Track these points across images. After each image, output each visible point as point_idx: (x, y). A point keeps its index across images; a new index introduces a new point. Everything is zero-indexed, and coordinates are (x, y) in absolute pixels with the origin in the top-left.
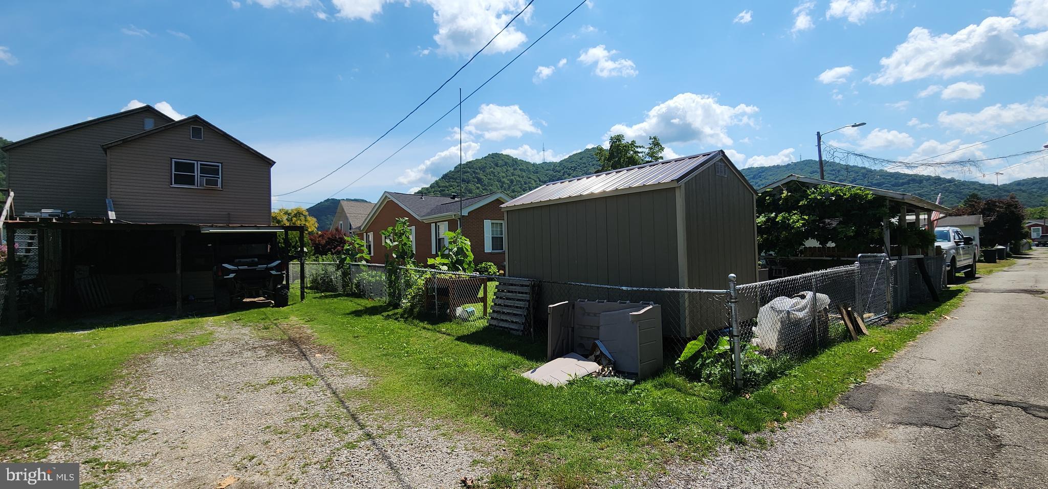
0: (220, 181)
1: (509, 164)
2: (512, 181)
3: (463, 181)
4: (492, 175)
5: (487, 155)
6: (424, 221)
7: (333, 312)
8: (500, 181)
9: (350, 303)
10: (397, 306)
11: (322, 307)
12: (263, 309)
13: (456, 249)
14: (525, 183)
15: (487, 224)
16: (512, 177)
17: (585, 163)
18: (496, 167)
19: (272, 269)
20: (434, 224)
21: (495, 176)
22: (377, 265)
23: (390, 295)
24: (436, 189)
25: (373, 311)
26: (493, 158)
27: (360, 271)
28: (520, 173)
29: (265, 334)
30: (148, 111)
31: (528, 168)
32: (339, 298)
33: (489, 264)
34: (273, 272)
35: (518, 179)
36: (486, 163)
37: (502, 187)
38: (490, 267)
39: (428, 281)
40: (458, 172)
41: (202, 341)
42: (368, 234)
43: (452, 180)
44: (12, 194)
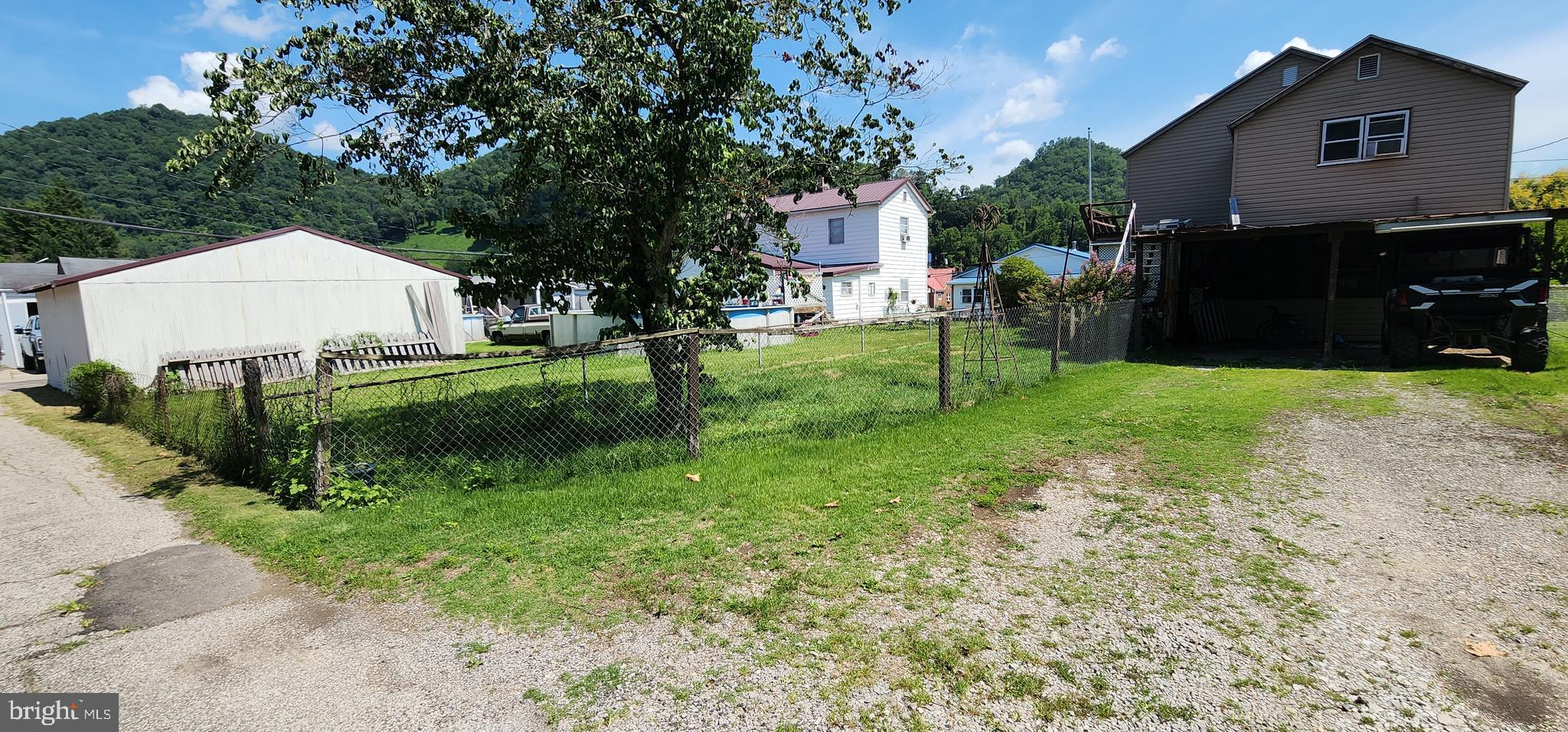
0: (1404, 141)
12: (1485, 372)
19: (1515, 295)
29: (1504, 416)
30: (1291, 55)
34: (1518, 302)
41: (1377, 407)
44: (1134, 205)
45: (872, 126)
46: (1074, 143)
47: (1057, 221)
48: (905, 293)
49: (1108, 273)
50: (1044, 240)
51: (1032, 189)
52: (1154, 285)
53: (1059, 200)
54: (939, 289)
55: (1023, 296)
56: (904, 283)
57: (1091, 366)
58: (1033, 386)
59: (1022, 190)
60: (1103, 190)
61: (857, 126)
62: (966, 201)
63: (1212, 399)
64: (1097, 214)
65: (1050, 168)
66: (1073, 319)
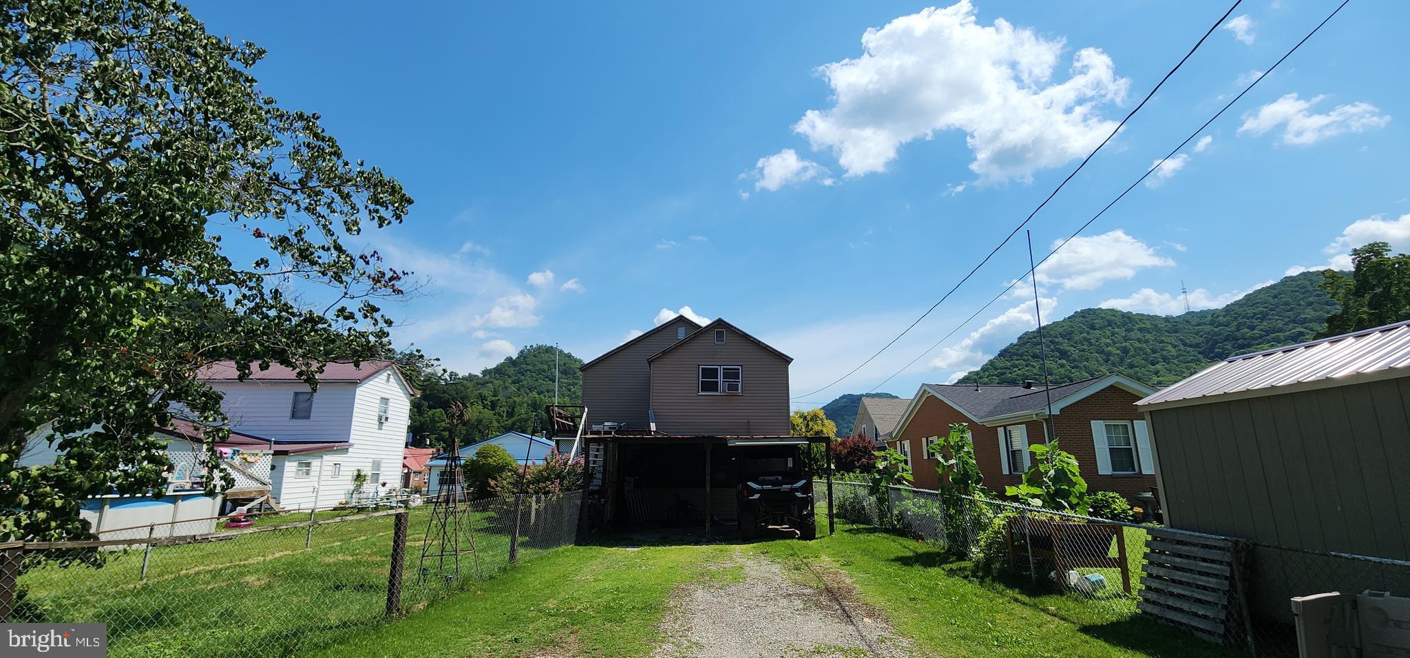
0: (740, 385)
1: (1115, 324)
2: (1125, 351)
3: (1035, 356)
4: (1084, 343)
5: (1073, 313)
6: (985, 424)
7: (872, 554)
8: (1102, 352)
9: (892, 544)
10: (962, 556)
11: (858, 546)
12: (788, 541)
13: (1052, 472)
14: (1154, 351)
15: (1098, 428)
16: (1124, 344)
17: (1287, 304)
18: (1091, 331)
19: (797, 490)
20: (1002, 428)
21: (1091, 344)
22: (927, 491)
23: (949, 536)
24: (992, 372)
25: (927, 560)
26: (1084, 317)
27: (901, 499)
28: (1139, 335)
29: (797, 576)
30: (681, 320)
31: (1156, 326)
32: (876, 534)
33: (1111, 494)
34: (799, 495)
35: (1137, 345)
36: (1071, 327)
37: (1106, 361)
38: (1114, 502)
39: (1011, 522)
40: (1025, 344)
41: (735, 576)
42: (903, 442)
43: (1015, 358)
44: (586, 409)
45: (346, 318)
46: (549, 350)
47: (532, 412)
48: (376, 477)
49: (565, 464)
50: (519, 427)
51: (514, 382)
52: (599, 476)
53: (535, 394)
54: (417, 468)
55: (492, 483)
56: (377, 465)
57: (545, 553)
58: (491, 578)
59: (504, 383)
60: (569, 390)
61: (330, 316)
62: (454, 386)
63: (635, 579)
64: (560, 414)
65: (529, 367)
66: (534, 506)
